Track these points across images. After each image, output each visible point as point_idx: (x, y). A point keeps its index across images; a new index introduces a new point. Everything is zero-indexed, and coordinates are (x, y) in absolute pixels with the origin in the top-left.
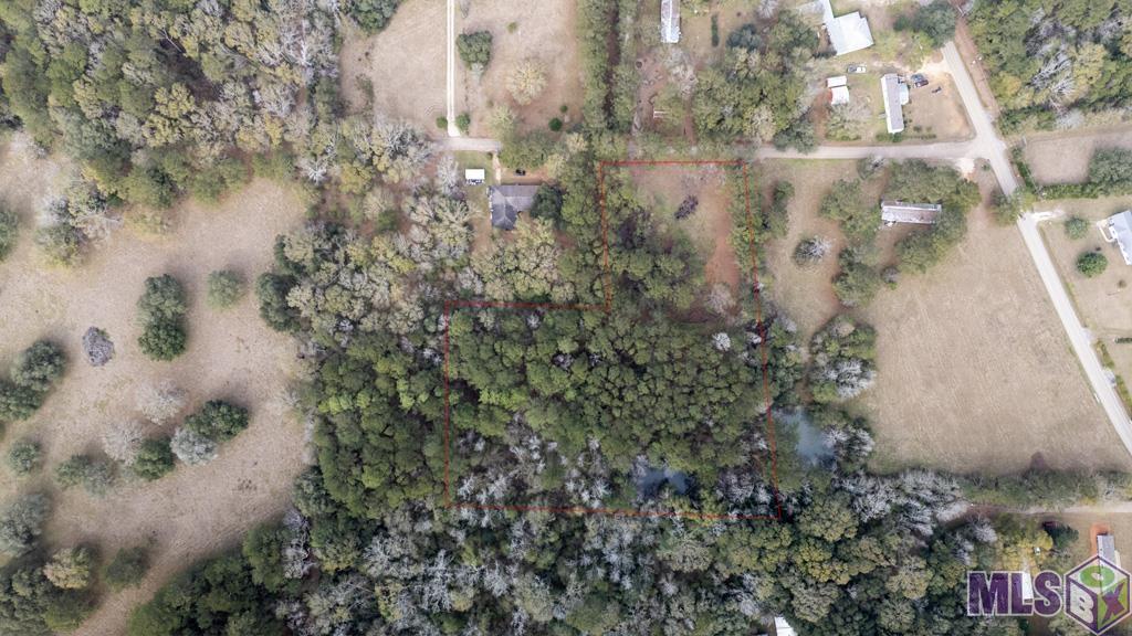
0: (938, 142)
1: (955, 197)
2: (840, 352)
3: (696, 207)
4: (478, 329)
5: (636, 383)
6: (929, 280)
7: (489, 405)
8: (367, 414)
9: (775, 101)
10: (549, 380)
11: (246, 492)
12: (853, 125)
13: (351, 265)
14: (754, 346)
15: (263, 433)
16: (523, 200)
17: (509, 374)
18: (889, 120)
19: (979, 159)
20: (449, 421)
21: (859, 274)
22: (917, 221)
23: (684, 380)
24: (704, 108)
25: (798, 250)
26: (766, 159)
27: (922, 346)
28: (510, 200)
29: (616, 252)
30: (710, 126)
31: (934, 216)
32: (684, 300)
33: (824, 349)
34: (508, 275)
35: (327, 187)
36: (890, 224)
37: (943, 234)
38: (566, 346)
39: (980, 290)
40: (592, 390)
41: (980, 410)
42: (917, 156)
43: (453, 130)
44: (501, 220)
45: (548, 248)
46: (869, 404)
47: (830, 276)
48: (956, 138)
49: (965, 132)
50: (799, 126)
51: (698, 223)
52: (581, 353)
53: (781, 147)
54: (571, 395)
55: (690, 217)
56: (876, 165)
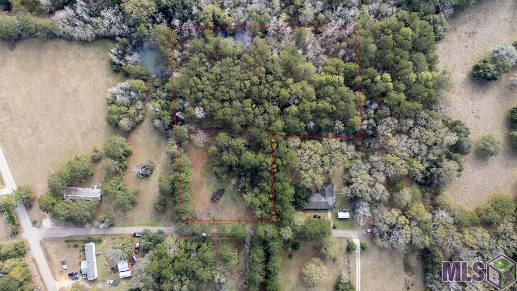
0: (64, 238)
1: (54, 201)
2: (128, 109)
3: (212, 197)
4: (345, 120)
5: (252, 88)
6: (73, 153)
7: (339, 75)
8: (410, 69)
9: (165, 260)
10: (303, 89)
11: (471, 31)
12: (116, 246)
13: (420, 158)
14: (180, 110)
15: (462, 64)
16: (316, 199)
17: (327, 93)
18: (94, 251)
19: (39, 227)
20: (361, 65)
21: (116, 154)
22: (79, 188)
23: (223, 88)
24: (210, 255)
25: (152, 171)
26: (170, 226)
27: (79, 114)
28: (323, 200)
29: (263, 166)
30: (205, 244)
31: (69, 192)
32: (223, 137)
33: (138, 110)
34: (327, 152)
35: (432, 207)
36: (96, 186)
37: (62, 179)
38: (294, 109)
39: (42, 147)
40: (278, 83)
41: (45, 76)
42: (78, 229)
43: (357, 242)
44: (328, 188)
45: (304, 168)
46: (112, 80)
47: (133, 155)
48: (53, 240)
49: (47, 244)
50: (150, 245)
51: (211, 187)
52: (283, 106)
53: (161, 232)
54: (290, 80)
55: (215, 190)
56: (103, 222)
